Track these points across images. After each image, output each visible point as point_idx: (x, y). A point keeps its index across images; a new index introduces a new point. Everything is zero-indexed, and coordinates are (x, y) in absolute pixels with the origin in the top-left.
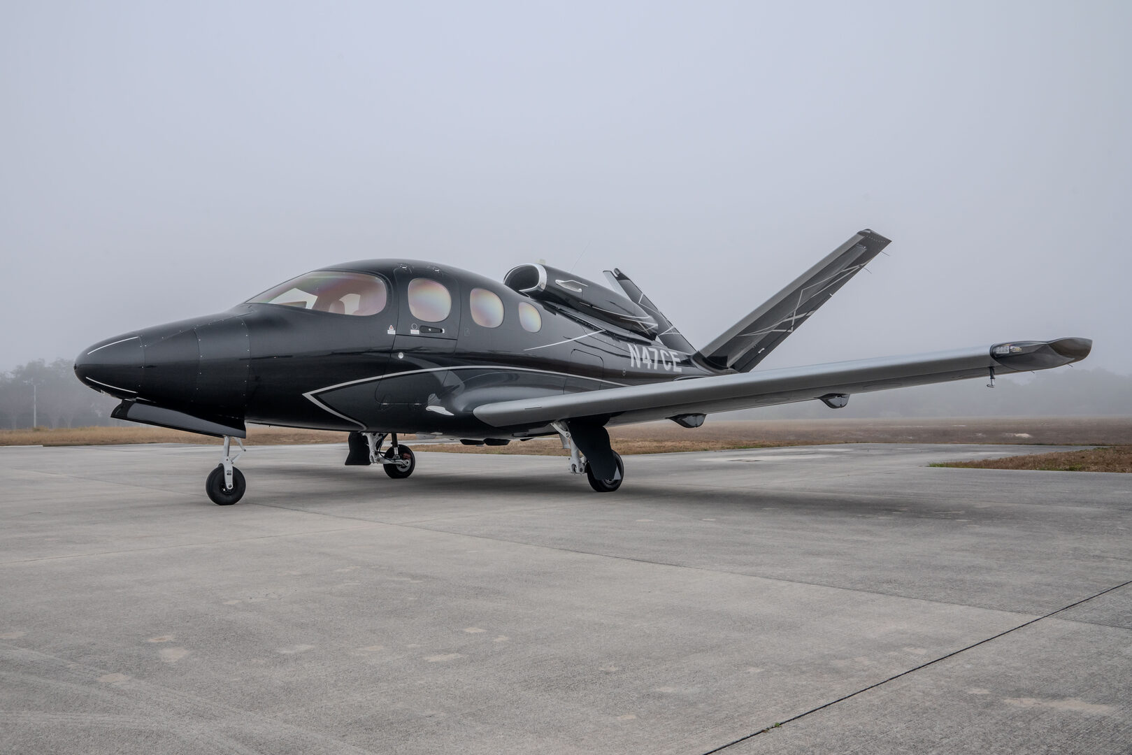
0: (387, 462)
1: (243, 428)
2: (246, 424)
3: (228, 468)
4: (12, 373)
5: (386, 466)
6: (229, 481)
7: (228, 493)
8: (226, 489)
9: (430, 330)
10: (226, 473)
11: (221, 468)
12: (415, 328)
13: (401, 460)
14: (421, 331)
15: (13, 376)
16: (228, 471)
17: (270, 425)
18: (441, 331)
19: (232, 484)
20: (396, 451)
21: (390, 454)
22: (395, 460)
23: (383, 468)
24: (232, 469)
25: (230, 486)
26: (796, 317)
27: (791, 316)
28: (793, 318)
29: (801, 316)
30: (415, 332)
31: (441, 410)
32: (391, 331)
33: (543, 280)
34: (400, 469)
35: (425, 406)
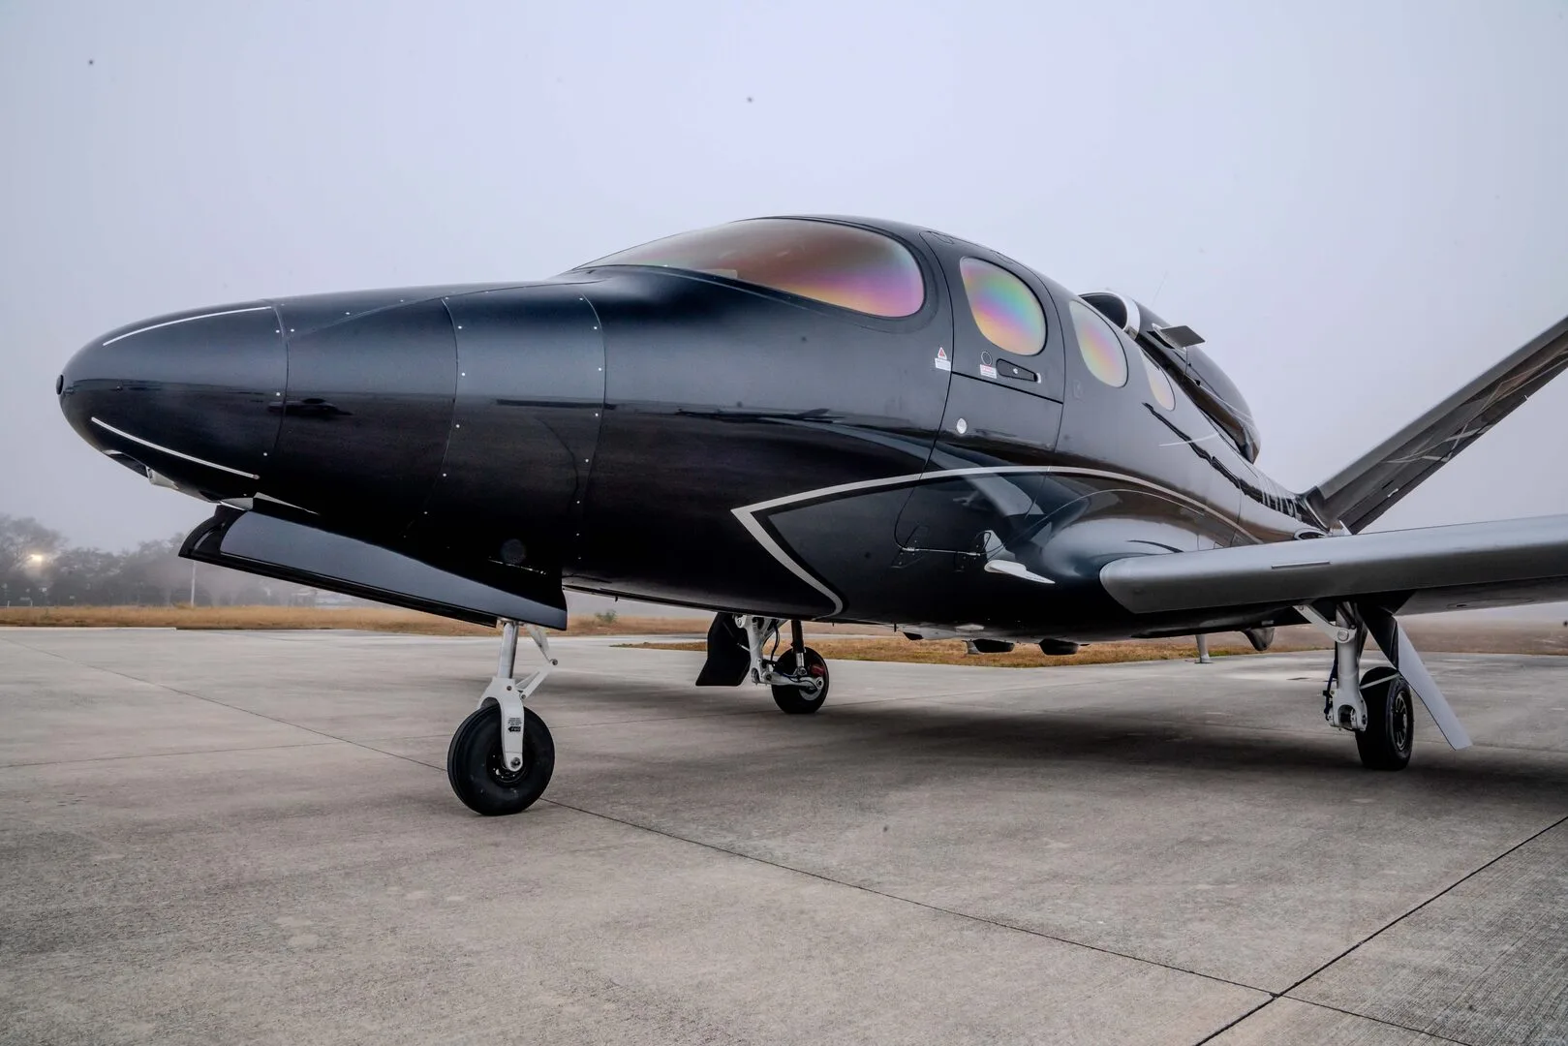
0: (784, 681)
1: (561, 604)
2: (566, 593)
3: (512, 712)
4: (171, 541)
5: (777, 690)
6: (513, 748)
7: (509, 780)
8: (504, 771)
9: (1015, 371)
10: (505, 725)
11: (492, 711)
12: (988, 363)
13: (810, 679)
14: (999, 373)
15: (170, 546)
16: (512, 720)
17: (617, 595)
18: (1036, 378)
19: (521, 757)
20: (800, 661)
21: (786, 664)
22: (799, 677)
23: (770, 695)
24: (521, 715)
25: (514, 764)
26: (1461, 436)
27: (1456, 433)
28: (1459, 437)
29: (1470, 433)
30: (989, 372)
31: (1018, 570)
32: (942, 363)
33: (1133, 320)
34: (804, 694)
35: (984, 560)
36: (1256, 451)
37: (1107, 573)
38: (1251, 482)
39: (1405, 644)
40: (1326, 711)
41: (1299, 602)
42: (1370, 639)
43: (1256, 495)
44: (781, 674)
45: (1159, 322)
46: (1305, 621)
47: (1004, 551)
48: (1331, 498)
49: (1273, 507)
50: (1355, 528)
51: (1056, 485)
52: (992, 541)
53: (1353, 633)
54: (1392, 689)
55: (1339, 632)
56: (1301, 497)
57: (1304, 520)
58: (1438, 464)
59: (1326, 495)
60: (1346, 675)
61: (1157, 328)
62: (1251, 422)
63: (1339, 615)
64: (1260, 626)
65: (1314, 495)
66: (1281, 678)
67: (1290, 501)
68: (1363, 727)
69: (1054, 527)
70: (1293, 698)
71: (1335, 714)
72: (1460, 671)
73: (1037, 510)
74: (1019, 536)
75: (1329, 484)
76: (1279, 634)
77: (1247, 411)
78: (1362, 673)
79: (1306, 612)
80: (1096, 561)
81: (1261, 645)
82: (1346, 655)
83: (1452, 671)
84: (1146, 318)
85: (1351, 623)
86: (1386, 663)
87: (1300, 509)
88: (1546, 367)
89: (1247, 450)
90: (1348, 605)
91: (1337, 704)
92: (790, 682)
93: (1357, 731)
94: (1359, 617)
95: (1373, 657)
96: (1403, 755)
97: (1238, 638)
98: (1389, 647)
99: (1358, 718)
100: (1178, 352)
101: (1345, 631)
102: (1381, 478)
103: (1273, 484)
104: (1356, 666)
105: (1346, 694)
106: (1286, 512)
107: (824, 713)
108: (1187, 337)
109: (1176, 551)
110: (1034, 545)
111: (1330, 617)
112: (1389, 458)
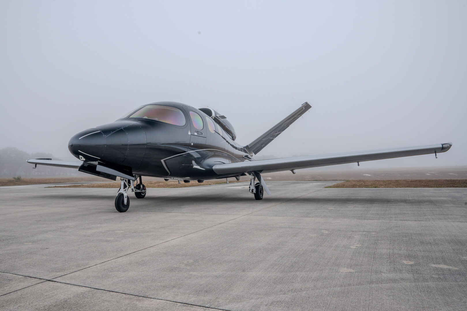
7: (125, 206)
9: (199, 133)
10: (125, 197)
11: (122, 195)
12: (196, 132)
13: (143, 191)
18: (202, 134)
20: (141, 186)
23: (135, 194)
25: (126, 203)
26: (277, 133)
27: (276, 133)
28: (276, 134)
29: (279, 133)
30: (196, 134)
31: (198, 167)
32: (189, 133)
33: (213, 115)
34: (142, 194)
35: (193, 166)
36: (235, 138)
37: (214, 168)
38: (235, 145)
39: (262, 179)
40: (249, 190)
41: (245, 172)
42: (256, 178)
43: (236, 148)
44: (138, 190)
45: (218, 114)
46: (246, 175)
47: (196, 164)
48: (250, 148)
49: (239, 150)
50: (255, 153)
51: (204, 153)
52: (193, 162)
53: (253, 177)
54: (260, 186)
55: (251, 177)
56: (244, 147)
57: (245, 152)
58: (273, 139)
59: (249, 147)
60: (252, 184)
61: (218, 115)
62: (235, 132)
63: (251, 174)
64: (238, 176)
65: (247, 147)
66: (239, 188)
67: (242, 148)
68: (255, 193)
69: (204, 160)
70: (243, 191)
71: (251, 191)
72: (279, 185)
73: (200, 156)
74: (198, 162)
75: (250, 145)
76: (241, 178)
77: (234, 130)
78: (255, 184)
79: (246, 174)
80: (212, 165)
81: (238, 180)
82: (253, 181)
83: (277, 185)
84: (216, 113)
85: (253, 175)
86: (258, 182)
87: (244, 150)
88: (294, 119)
89: (233, 138)
90: (253, 172)
91: (251, 189)
92: (140, 191)
93: (254, 193)
94: (254, 175)
95: (257, 181)
96: (261, 197)
97: (234, 179)
98: (259, 179)
99: (254, 191)
100: (221, 120)
101: (252, 177)
102: (261, 142)
103: (239, 145)
104: (254, 182)
105: (253, 187)
106: (241, 151)
107: (145, 198)
108: (223, 117)
109: (224, 163)
110: (201, 163)
111: (250, 174)
112: (262, 139)
